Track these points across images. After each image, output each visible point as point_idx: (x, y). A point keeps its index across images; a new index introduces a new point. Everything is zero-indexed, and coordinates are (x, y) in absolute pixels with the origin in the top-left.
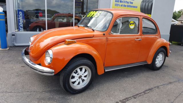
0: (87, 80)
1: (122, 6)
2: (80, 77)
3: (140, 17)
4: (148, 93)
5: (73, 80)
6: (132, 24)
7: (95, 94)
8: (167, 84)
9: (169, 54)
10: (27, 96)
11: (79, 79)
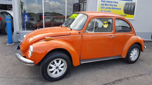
0: (64, 70)
1: (107, 8)
2: (57, 68)
3: (113, 17)
4: (117, 83)
5: (51, 70)
6: (105, 24)
7: (70, 82)
8: (138, 76)
9: (144, 50)
10: (15, 81)
11: (56, 70)
